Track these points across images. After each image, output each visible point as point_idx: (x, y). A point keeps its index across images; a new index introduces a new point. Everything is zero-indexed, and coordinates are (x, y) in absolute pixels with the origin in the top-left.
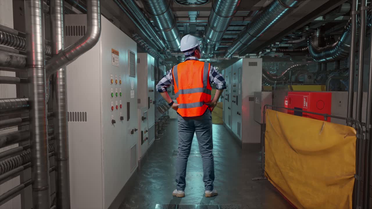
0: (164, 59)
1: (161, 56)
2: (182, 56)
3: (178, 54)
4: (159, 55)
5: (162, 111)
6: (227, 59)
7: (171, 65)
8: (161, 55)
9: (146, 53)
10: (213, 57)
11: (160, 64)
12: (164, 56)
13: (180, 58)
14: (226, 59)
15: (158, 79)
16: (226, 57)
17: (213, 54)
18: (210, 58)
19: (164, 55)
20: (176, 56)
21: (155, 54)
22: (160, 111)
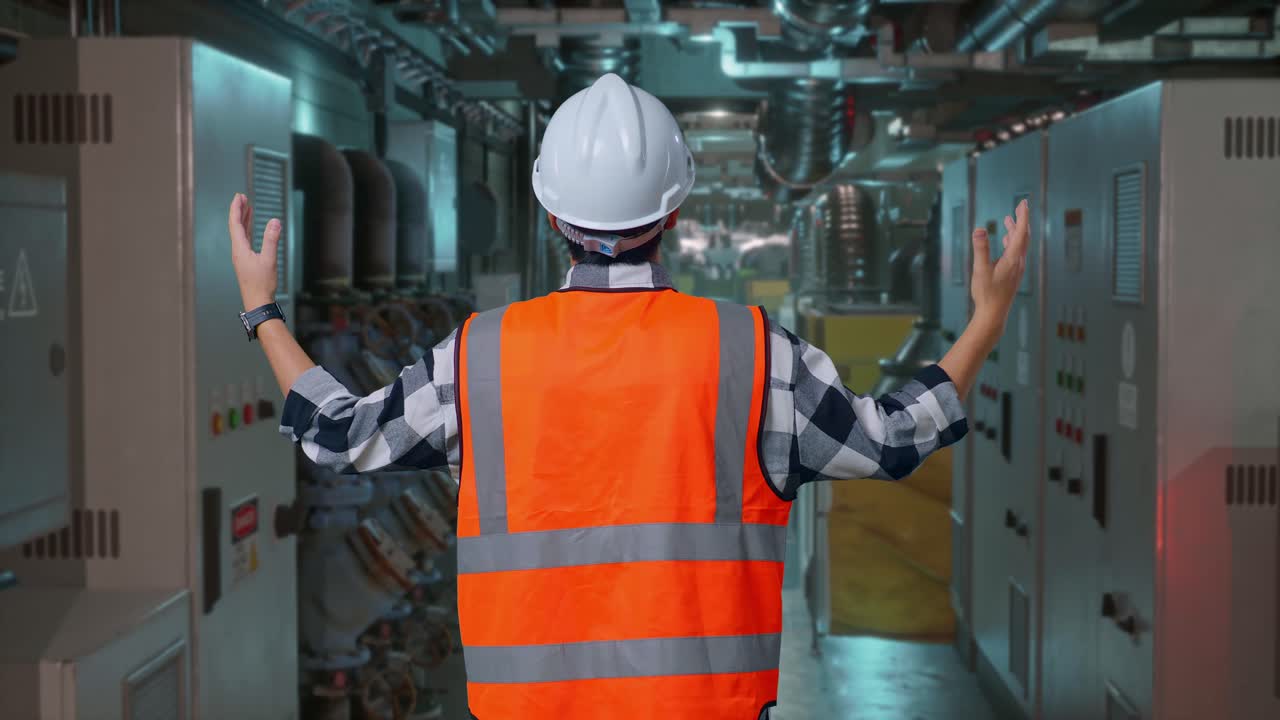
0: (440, 60)
1: (401, 43)
2: (596, 37)
3: (559, 19)
4: (387, 33)
5: (390, 572)
6: (991, 58)
7: (510, 107)
8: (410, 33)
9: (176, 41)
10: (864, 50)
11: (396, 111)
12: (445, 41)
13: (575, 56)
14: (981, 61)
15: (393, 266)
16: (980, 46)
17: (868, 21)
18: (844, 51)
19: (442, 30)
20: (548, 39)
21: (340, 27)
22: (365, 570)
